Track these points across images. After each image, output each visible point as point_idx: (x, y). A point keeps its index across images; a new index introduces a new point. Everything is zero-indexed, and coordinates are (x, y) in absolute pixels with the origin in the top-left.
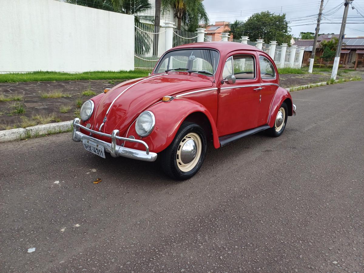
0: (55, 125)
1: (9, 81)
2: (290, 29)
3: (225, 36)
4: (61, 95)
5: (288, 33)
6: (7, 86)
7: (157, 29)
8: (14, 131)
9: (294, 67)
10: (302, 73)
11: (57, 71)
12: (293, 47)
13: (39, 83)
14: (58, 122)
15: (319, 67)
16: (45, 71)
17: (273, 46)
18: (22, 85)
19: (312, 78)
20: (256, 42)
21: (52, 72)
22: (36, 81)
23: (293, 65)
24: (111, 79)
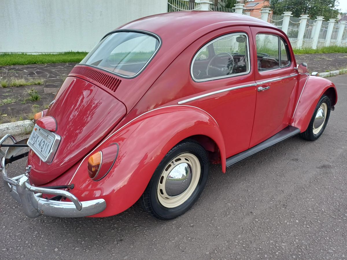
1: (38, 62)
2: (338, 3)
3: (265, 12)
5: (335, 7)
6: (35, 67)
7: (192, 6)
8: (19, 124)
9: (342, 46)
12: (341, 23)
16: (76, 51)
17: (319, 22)
18: (49, 67)
20: (299, 18)
22: (64, 62)
23: (340, 43)
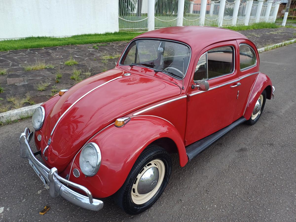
0: (28, 109)
4: (44, 66)
9: (269, 22)
10: (276, 27)
11: (48, 35)
12: (269, 2)
13: (29, 50)
14: (32, 104)
15: (292, 19)
16: (37, 36)
17: (250, 1)
18: (12, 54)
19: (286, 34)
21: (43, 38)
22: (26, 48)
23: (268, 20)
24: (96, 43)
